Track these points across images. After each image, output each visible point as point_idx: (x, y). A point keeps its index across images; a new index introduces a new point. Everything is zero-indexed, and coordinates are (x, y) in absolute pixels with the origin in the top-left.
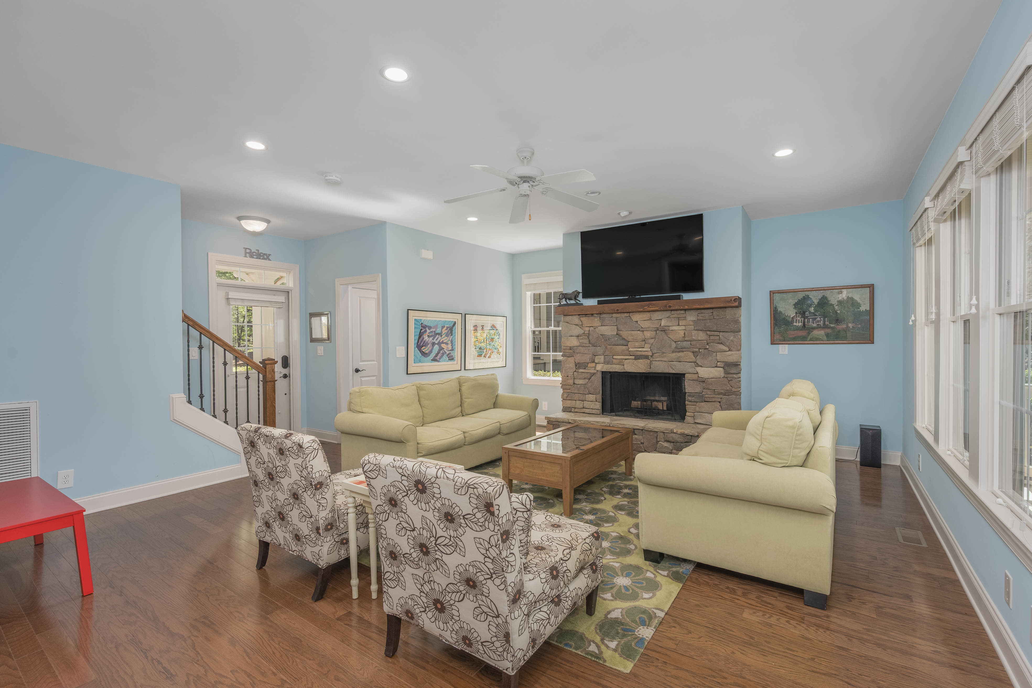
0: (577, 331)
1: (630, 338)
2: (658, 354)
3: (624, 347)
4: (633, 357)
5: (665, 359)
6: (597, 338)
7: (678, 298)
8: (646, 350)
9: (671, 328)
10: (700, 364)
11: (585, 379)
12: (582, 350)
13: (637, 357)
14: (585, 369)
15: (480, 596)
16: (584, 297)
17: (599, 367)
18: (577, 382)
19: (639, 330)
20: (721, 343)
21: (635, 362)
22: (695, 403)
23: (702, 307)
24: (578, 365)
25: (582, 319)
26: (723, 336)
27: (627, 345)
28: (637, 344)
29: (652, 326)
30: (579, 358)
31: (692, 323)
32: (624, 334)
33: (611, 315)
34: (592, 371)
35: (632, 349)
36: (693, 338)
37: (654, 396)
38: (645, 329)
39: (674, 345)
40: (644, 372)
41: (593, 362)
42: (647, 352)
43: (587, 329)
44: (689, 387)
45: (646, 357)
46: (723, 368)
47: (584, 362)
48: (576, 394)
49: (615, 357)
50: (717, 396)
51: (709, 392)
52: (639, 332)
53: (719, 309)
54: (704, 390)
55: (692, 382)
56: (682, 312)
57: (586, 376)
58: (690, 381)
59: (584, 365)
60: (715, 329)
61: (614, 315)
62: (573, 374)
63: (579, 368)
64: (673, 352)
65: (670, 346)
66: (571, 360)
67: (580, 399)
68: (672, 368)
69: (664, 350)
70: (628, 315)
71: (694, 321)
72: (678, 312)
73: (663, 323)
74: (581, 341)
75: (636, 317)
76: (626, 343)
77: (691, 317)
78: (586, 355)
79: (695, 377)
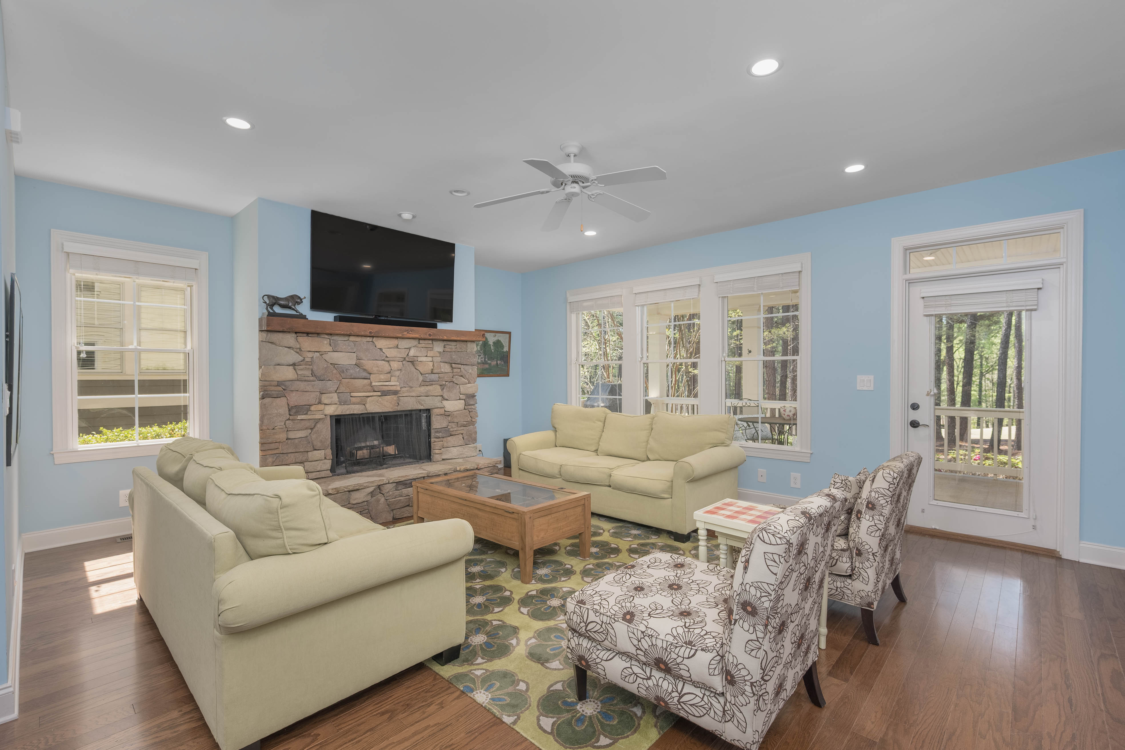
0: (293, 357)
1: (375, 369)
2: (406, 389)
3: (366, 381)
4: (379, 394)
5: (413, 394)
6: (326, 368)
7: (435, 326)
8: (394, 384)
9: (420, 359)
10: (446, 397)
11: (307, 429)
12: (302, 385)
13: (384, 393)
14: (306, 414)
17: (331, 410)
18: (292, 435)
19: (383, 360)
20: (462, 376)
21: (380, 399)
22: (442, 439)
23: (458, 339)
24: (295, 410)
25: (300, 339)
26: (464, 369)
27: (369, 379)
28: (382, 377)
29: (399, 355)
30: (295, 399)
31: (438, 355)
32: (368, 364)
33: (346, 338)
34: (318, 416)
35: (377, 384)
36: (442, 370)
38: (391, 359)
39: (421, 378)
40: (391, 410)
41: (320, 403)
42: (395, 387)
43: (310, 355)
44: (437, 423)
45: (395, 393)
46: (464, 400)
47: (306, 403)
48: (289, 455)
49: (353, 394)
50: (460, 429)
51: (453, 425)
52: (383, 362)
53: (461, 342)
54: (450, 424)
55: (439, 416)
56: (430, 342)
57: (308, 424)
58: (437, 416)
59: (305, 409)
60: (459, 362)
61: (352, 338)
62: (285, 424)
63: (297, 413)
64: (421, 386)
65: (418, 379)
66: (282, 401)
67: (297, 461)
68: (420, 403)
69: (411, 385)
70: (370, 339)
71: (440, 352)
72: (426, 342)
73: (412, 353)
74: (300, 373)
75: (381, 343)
76: (368, 375)
77: (438, 347)
78: (308, 394)
79: (442, 411)
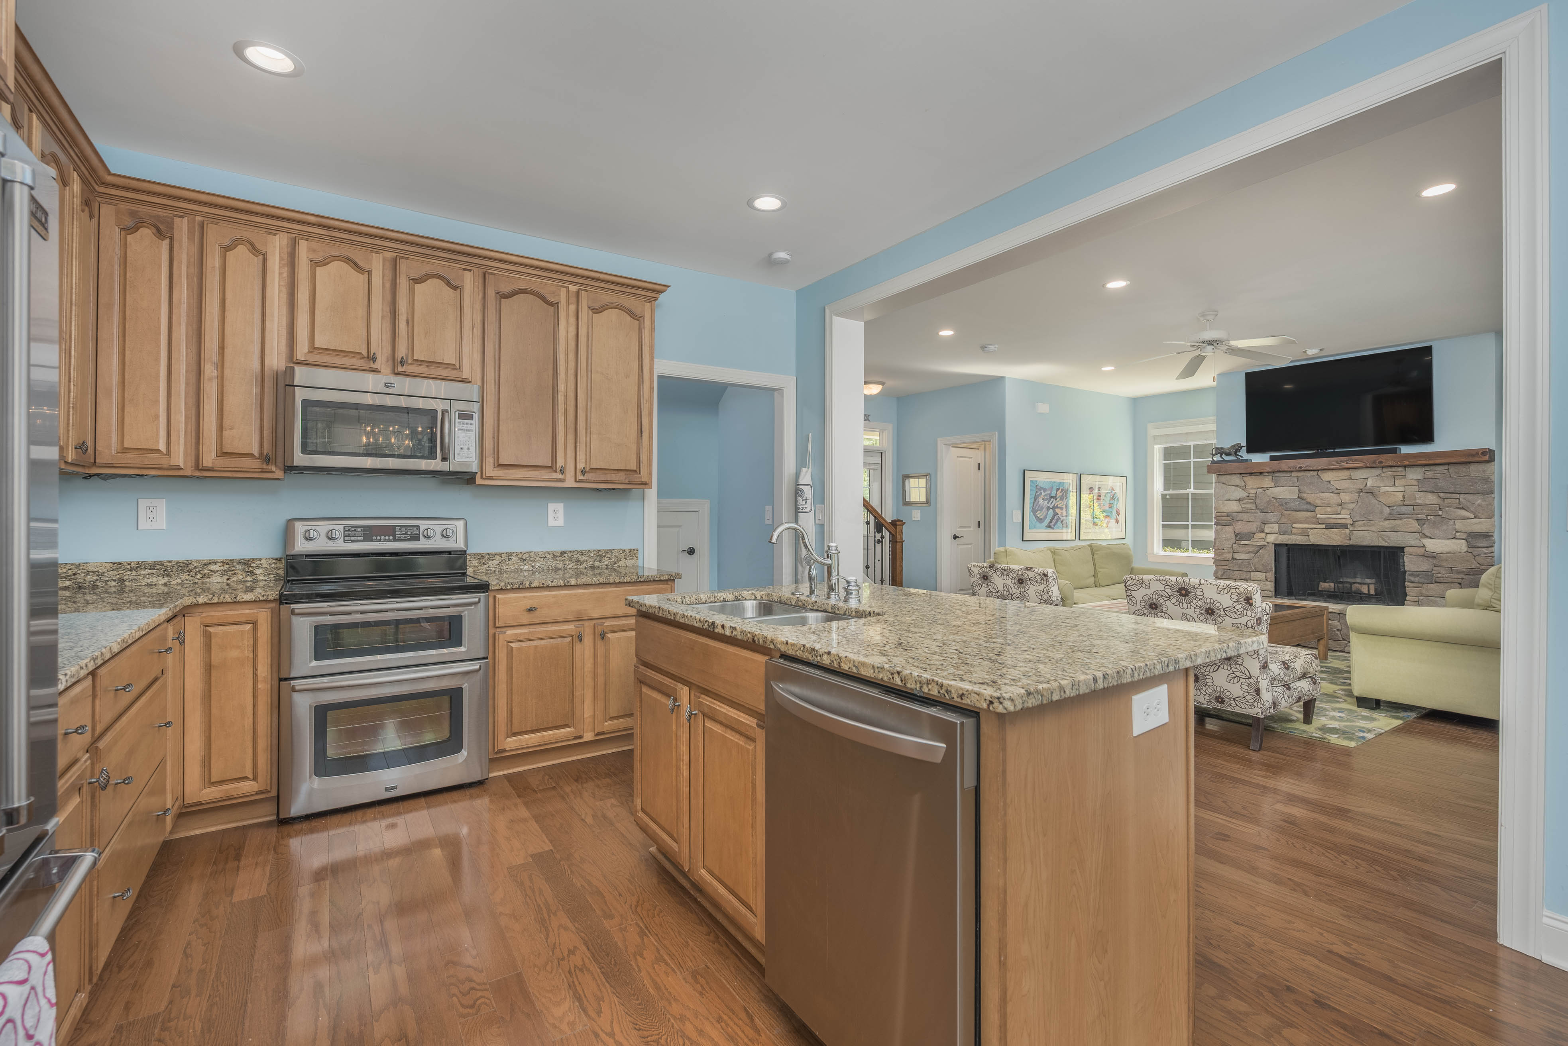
0: (1240, 493)
1: (1318, 502)
2: (1363, 522)
3: (1309, 513)
4: (1324, 526)
5: (1373, 528)
6: (1268, 501)
7: (1394, 451)
8: (1344, 516)
9: (1382, 490)
10: (1429, 535)
11: (1249, 552)
12: (1245, 517)
13: (1329, 526)
14: (1250, 540)
15: (1234, 665)
16: (1249, 451)
17: (1271, 539)
18: (1237, 556)
19: (1332, 492)
20: (1463, 508)
21: (1327, 531)
22: (1420, 585)
23: (1431, 462)
24: (1239, 536)
25: (1245, 478)
26: (1464, 499)
27: (1315, 511)
28: (1329, 509)
29: (1352, 487)
30: (1240, 527)
31: (1416, 483)
32: (1310, 496)
33: (1289, 474)
34: (1261, 543)
35: (1322, 516)
36: (1418, 501)
37: (1355, 577)
38: (1342, 491)
39: (1387, 511)
40: (1340, 544)
41: (1262, 531)
42: (1344, 520)
43: (1253, 491)
44: (1410, 563)
45: (1344, 526)
46: (1465, 539)
47: (1248, 531)
48: (1236, 572)
49: (1294, 526)
50: (1456, 576)
51: (1442, 570)
52: (1332, 494)
53: (1459, 465)
54: (1435, 568)
55: (1414, 557)
56: (1400, 469)
57: (1251, 549)
58: (1412, 556)
59: (1249, 536)
60: (1451, 490)
61: (1294, 474)
62: (1232, 547)
63: (1241, 539)
64: (1385, 519)
65: (1381, 512)
66: (1229, 529)
67: (1242, 577)
68: (1384, 540)
69: (1371, 518)
70: (1315, 473)
71: (1418, 481)
72: (1394, 469)
73: (1370, 483)
74: (1244, 506)
75: (1326, 476)
76: (1312, 508)
77: (1414, 475)
78: (1251, 523)
79: (1421, 551)
